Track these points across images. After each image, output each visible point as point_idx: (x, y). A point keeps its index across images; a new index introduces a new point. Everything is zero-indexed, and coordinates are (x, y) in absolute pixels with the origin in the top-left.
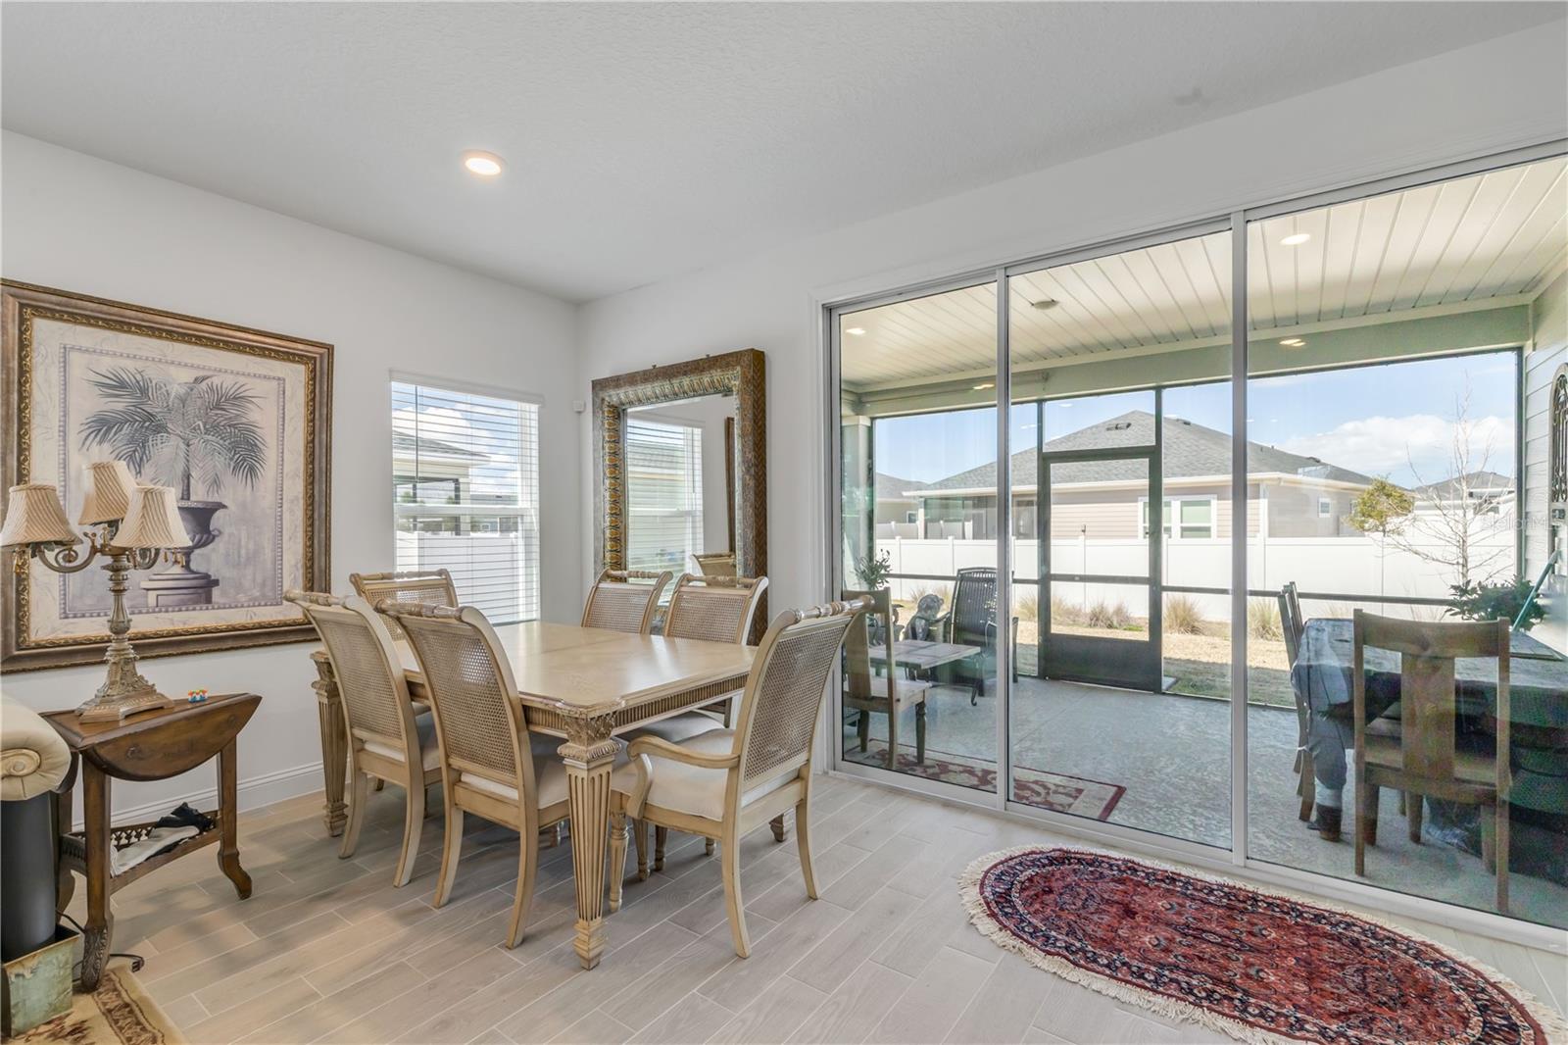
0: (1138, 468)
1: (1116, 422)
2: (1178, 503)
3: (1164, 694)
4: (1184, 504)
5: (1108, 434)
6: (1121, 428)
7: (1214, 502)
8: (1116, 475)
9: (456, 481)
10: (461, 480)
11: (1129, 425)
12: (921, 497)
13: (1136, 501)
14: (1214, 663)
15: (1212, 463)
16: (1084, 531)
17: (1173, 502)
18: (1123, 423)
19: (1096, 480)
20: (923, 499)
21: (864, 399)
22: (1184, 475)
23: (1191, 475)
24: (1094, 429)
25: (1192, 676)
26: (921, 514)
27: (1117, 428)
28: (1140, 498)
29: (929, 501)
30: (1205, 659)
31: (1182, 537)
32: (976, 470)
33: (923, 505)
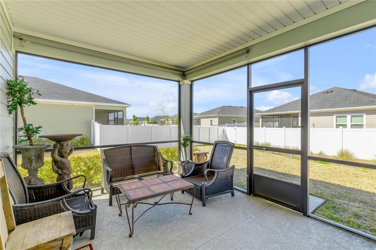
0: (334, 105)
1: (327, 91)
2: (350, 116)
3: (309, 216)
4: (352, 116)
5: (324, 95)
6: (329, 93)
7: (365, 116)
8: (326, 107)
9: (123, 111)
10: (124, 111)
11: (332, 91)
12: (261, 115)
13: (333, 116)
14: (353, 188)
15: (364, 102)
16: (314, 125)
17: (348, 116)
18: (330, 91)
19: (318, 109)
20: (261, 116)
21: (185, 73)
22: (352, 107)
23: (355, 106)
24: (319, 93)
25: (336, 200)
26: (261, 119)
27: (327, 93)
28: (334, 115)
29: (263, 116)
30: (348, 185)
31: (351, 128)
32: (278, 107)
33: (261, 117)
